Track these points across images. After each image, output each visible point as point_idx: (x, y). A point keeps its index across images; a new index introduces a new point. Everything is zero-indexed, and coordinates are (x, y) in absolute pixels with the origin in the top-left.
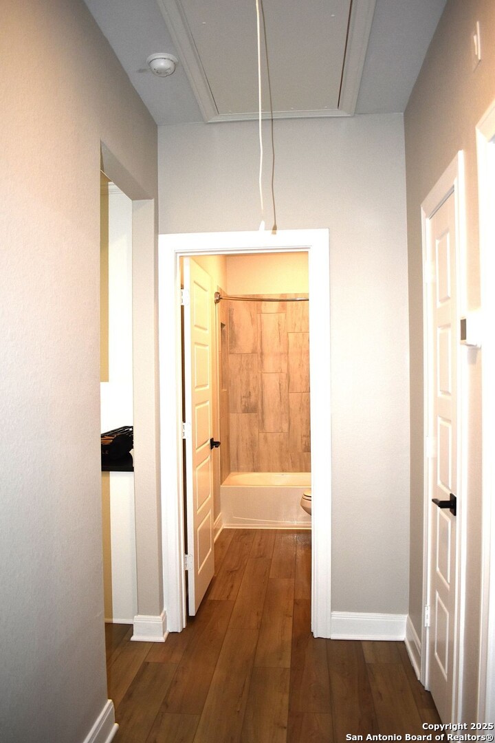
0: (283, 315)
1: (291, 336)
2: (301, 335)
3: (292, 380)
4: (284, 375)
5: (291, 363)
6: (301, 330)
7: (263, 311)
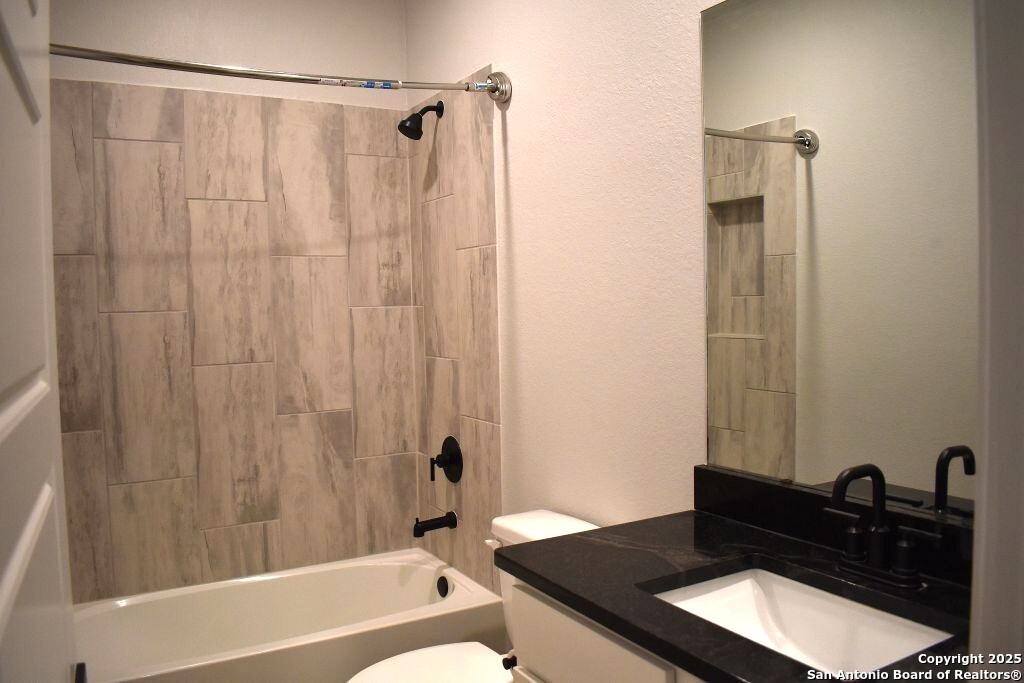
0: (172, 148)
1: (197, 210)
2: (224, 205)
3: (200, 330)
4: (178, 317)
5: (197, 283)
6: (225, 192)
7: (112, 133)
